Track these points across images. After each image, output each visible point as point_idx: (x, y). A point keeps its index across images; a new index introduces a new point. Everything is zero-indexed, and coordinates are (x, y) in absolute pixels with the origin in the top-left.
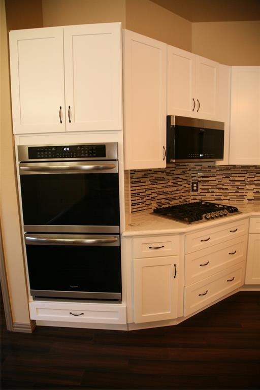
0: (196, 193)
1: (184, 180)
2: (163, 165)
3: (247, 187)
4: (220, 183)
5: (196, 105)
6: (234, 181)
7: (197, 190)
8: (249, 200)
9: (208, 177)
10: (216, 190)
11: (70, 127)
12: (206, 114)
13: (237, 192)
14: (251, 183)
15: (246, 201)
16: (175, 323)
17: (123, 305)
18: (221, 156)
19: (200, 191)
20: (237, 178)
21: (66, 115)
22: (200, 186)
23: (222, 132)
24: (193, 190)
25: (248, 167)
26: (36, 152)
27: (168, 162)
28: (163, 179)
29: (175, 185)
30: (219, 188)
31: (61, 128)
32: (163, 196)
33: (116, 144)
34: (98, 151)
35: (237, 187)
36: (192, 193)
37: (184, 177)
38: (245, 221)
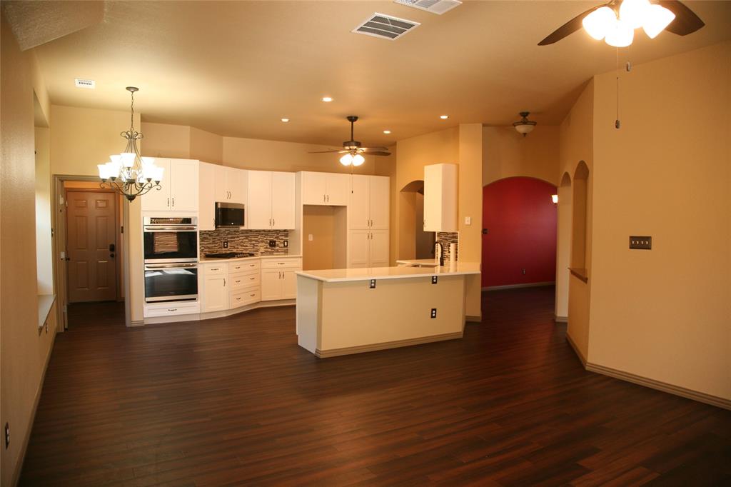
0: (226, 249)
1: (219, 240)
2: (213, 228)
3: (260, 245)
4: (242, 242)
5: (229, 195)
6: (251, 240)
7: (227, 247)
8: (262, 253)
9: (234, 238)
11: (173, 208)
12: (234, 200)
13: (253, 248)
14: (262, 242)
15: (259, 254)
16: (224, 315)
17: (199, 302)
18: (243, 224)
19: (229, 247)
20: (253, 239)
21: (171, 202)
22: (229, 244)
23: (243, 210)
24: (225, 247)
25: (260, 231)
26: (155, 221)
27: (216, 227)
28: (207, 239)
29: (214, 242)
30: (241, 246)
31: (168, 208)
32: (207, 250)
33: (196, 218)
34: (188, 221)
35: (254, 244)
36: (224, 249)
37: (218, 238)
38: (259, 261)
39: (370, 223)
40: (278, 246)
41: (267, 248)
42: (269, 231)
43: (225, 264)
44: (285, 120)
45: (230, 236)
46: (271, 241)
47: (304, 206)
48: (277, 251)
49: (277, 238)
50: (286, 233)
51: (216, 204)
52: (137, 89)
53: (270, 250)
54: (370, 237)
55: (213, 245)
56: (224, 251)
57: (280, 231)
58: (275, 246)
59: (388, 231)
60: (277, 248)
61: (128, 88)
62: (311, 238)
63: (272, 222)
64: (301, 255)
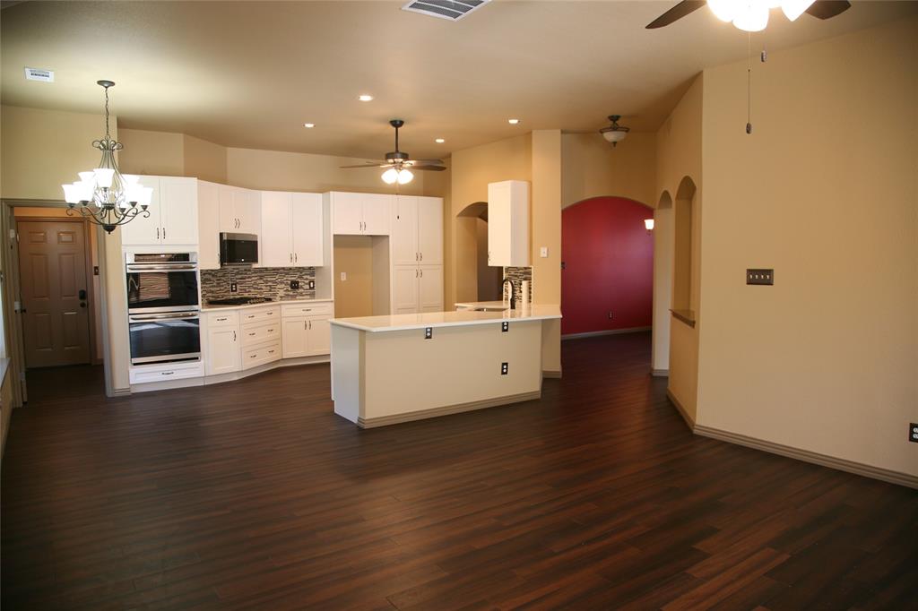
0: (235, 293)
1: (225, 282)
2: (218, 267)
3: (278, 286)
4: (255, 284)
5: (238, 224)
6: (266, 282)
7: (236, 291)
8: (281, 297)
9: (244, 278)
10: (252, 290)
11: (164, 242)
12: (245, 229)
13: (270, 291)
14: (281, 283)
15: (278, 298)
16: (236, 378)
17: (202, 361)
18: (256, 261)
19: (238, 291)
20: (269, 279)
21: (160, 233)
22: (238, 287)
23: (256, 242)
24: (233, 291)
25: (278, 269)
26: (139, 257)
27: (222, 265)
28: (210, 280)
29: (218, 285)
30: (255, 288)
31: (158, 242)
32: (210, 294)
33: (195, 253)
34: (185, 257)
35: (270, 286)
36: (231, 293)
37: (224, 279)
38: (278, 307)
39: (419, 257)
40: (302, 287)
41: (287, 290)
42: (290, 269)
43: (234, 313)
44: (309, 126)
45: (240, 276)
46: (293, 282)
47: (334, 235)
48: (301, 294)
49: (301, 277)
50: (312, 271)
51: (221, 234)
52: (112, 84)
53: (291, 293)
54: (419, 274)
55: (218, 289)
56: (231, 296)
57: (303, 268)
58: (298, 288)
59: (441, 267)
60: (301, 290)
61: (100, 83)
62: (344, 277)
63: (294, 258)
64: (333, 299)
